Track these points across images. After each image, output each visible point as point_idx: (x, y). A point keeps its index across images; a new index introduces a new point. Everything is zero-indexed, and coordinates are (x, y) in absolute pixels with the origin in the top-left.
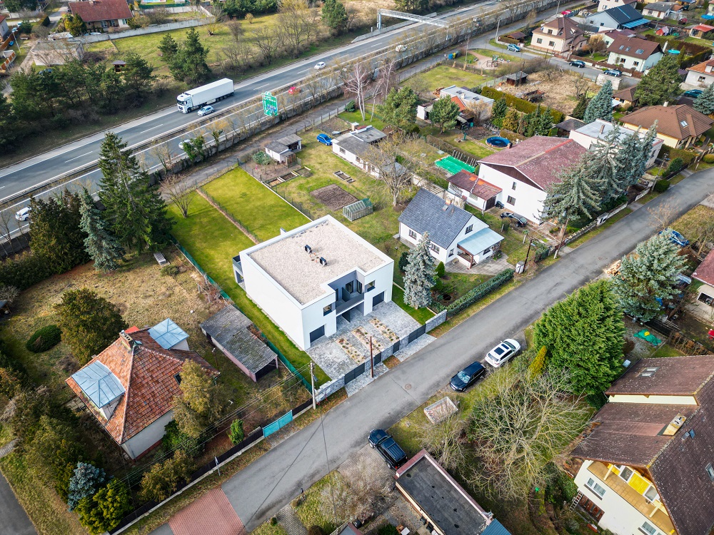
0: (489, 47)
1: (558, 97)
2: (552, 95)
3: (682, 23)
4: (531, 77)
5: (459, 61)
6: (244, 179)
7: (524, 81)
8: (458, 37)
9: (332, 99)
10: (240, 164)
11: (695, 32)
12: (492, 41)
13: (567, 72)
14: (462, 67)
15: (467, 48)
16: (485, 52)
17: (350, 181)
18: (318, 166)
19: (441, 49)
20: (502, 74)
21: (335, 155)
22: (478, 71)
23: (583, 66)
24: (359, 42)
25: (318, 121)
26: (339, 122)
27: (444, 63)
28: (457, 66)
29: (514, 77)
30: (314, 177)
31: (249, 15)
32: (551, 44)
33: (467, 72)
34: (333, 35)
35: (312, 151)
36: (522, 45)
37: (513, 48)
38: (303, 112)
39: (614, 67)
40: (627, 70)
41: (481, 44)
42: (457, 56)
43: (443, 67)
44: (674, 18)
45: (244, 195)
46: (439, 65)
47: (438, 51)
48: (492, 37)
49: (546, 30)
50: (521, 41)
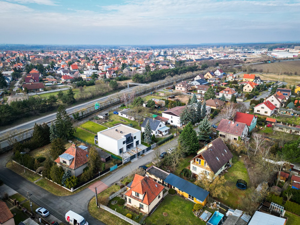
0: (163, 91)
1: (184, 101)
2: (182, 100)
3: (219, 83)
4: (176, 97)
5: (154, 94)
6: (92, 123)
7: (174, 97)
8: (153, 88)
9: (116, 104)
10: (90, 120)
11: (222, 85)
12: (164, 89)
13: (186, 95)
14: (155, 95)
15: (156, 91)
16: (162, 92)
17: (125, 121)
18: (115, 119)
19: (148, 91)
20: (167, 96)
21: (120, 116)
22: (160, 96)
23: (191, 94)
24: (122, 92)
25: (113, 109)
26: (120, 109)
27: (150, 95)
28: (154, 95)
29: (170, 96)
30: (114, 121)
31: (85, 86)
32: (181, 89)
33: (157, 97)
34: (114, 90)
35: (112, 116)
36: (173, 90)
37: (170, 90)
38: (108, 108)
39: (199, 94)
40: (203, 94)
41: (161, 90)
42: (153, 93)
43: (150, 96)
44: (216, 82)
45: (93, 127)
46: (148, 95)
47: (148, 92)
48: (164, 88)
49: (179, 85)
50: (172, 89)
